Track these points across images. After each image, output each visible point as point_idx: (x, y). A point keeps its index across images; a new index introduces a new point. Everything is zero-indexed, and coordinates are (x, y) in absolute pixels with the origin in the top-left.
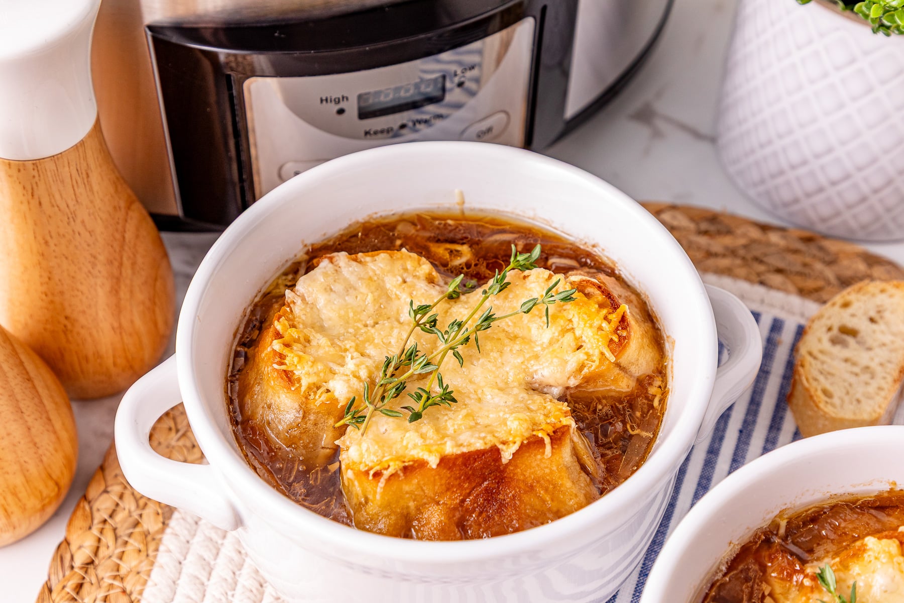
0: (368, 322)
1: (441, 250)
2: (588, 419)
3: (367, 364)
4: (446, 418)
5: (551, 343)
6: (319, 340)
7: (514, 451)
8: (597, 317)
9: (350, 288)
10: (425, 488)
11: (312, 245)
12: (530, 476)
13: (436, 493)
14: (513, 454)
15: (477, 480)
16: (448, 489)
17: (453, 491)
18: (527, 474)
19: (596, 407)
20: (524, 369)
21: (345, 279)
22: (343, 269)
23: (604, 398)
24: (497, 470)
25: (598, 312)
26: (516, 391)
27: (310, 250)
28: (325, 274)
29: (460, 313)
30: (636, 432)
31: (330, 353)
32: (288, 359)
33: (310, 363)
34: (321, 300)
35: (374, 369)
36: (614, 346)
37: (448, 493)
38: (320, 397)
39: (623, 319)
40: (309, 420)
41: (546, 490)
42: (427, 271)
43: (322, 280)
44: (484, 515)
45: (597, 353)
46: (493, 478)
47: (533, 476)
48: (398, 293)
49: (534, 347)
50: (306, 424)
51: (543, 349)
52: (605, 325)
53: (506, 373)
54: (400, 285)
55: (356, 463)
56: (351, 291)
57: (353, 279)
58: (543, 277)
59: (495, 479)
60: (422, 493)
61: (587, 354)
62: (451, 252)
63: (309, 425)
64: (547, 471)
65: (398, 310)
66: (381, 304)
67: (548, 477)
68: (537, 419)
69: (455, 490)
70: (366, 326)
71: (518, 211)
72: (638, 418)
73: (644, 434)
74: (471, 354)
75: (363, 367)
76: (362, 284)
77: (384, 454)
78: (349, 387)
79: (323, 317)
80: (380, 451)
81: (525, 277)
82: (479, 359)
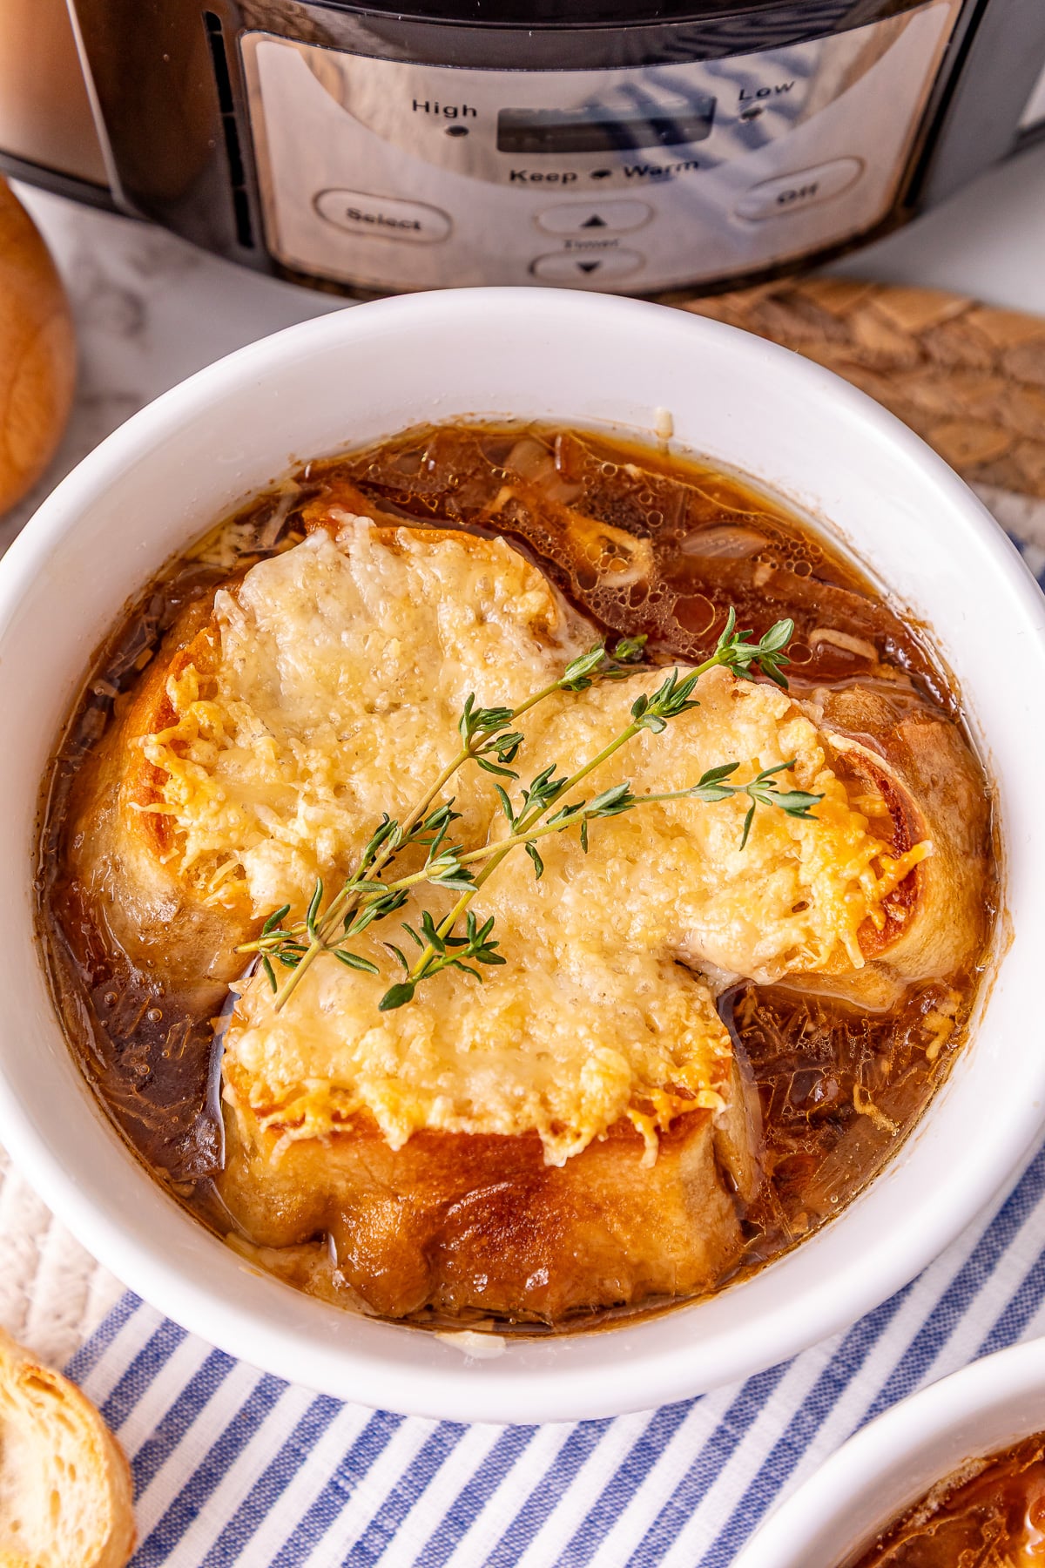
0: (378, 702)
1: (588, 538)
2: (775, 1051)
3: (338, 827)
4: (468, 998)
5: (743, 877)
6: (256, 738)
7: (572, 1155)
8: (854, 860)
9: (357, 610)
10: (372, 1168)
11: (314, 463)
12: (599, 1190)
13: (396, 1180)
14: (568, 1159)
15: (485, 1177)
16: (420, 1179)
17: (431, 1185)
18: (595, 1185)
19: (800, 1027)
20: (669, 919)
21: (353, 591)
22: (353, 562)
23: (826, 1008)
24: (531, 1170)
25: (862, 844)
26: (634, 966)
27: (307, 475)
28: (312, 572)
29: (577, 734)
30: (869, 1109)
31: (267, 781)
32: (170, 785)
33: (213, 805)
34: (289, 630)
35: (350, 840)
36: (868, 935)
37: (421, 1186)
38: (218, 887)
39: (909, 881)
40: (189, 921)
41: (627, 1222)
42: (535, 610)
43: (300, 585)
44: (484, 1241)
45: (830, 938)
46: (520, 1180)
47: (605, 1192)
48: (459, 646)
49: (704, 872)
50: (182, 927)
51: (724, 885)
52: (866, 879)
53: (626, 917)
54: (468, 630)
55: (247, 1072)
56: (358, 620)
57: (367, 592)
58: (772, 713)
59: (523, 1182)
60: (366, 1174)
61: (809, 933)
62: (611, 547)
63: (188, 931)
64: (640, 1188)
65: (450, 684)
66: (415, 665)
67: (638, 1199)
68: (651, 1067)
69: (435, 1183)
70: (371, 710)
71: (784, 488)
72: (881, 1074)
73: (882, 1121)
74: (567, 849)
75: (326, 832)
76: (386, 610)
77: (307, 1070)
78: (284, 881)
79: (283, 668)
80: (300, 1064)
81: (735, 694)
82: (581, 866)
